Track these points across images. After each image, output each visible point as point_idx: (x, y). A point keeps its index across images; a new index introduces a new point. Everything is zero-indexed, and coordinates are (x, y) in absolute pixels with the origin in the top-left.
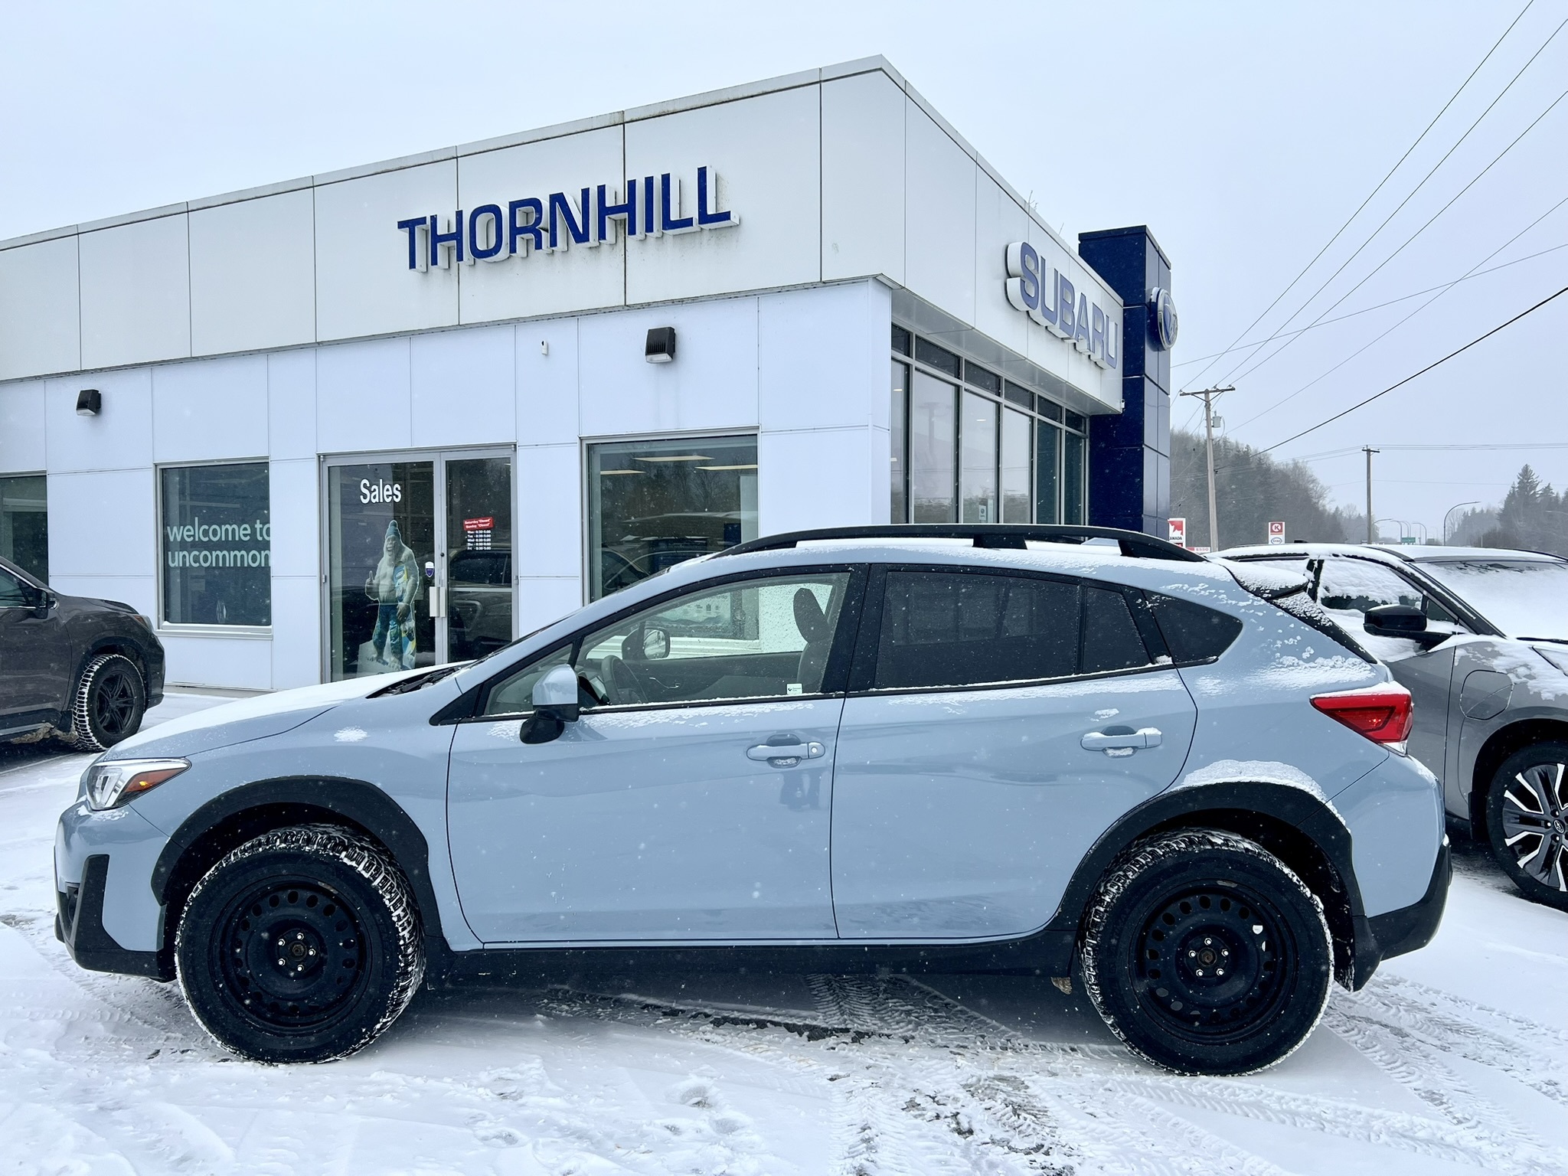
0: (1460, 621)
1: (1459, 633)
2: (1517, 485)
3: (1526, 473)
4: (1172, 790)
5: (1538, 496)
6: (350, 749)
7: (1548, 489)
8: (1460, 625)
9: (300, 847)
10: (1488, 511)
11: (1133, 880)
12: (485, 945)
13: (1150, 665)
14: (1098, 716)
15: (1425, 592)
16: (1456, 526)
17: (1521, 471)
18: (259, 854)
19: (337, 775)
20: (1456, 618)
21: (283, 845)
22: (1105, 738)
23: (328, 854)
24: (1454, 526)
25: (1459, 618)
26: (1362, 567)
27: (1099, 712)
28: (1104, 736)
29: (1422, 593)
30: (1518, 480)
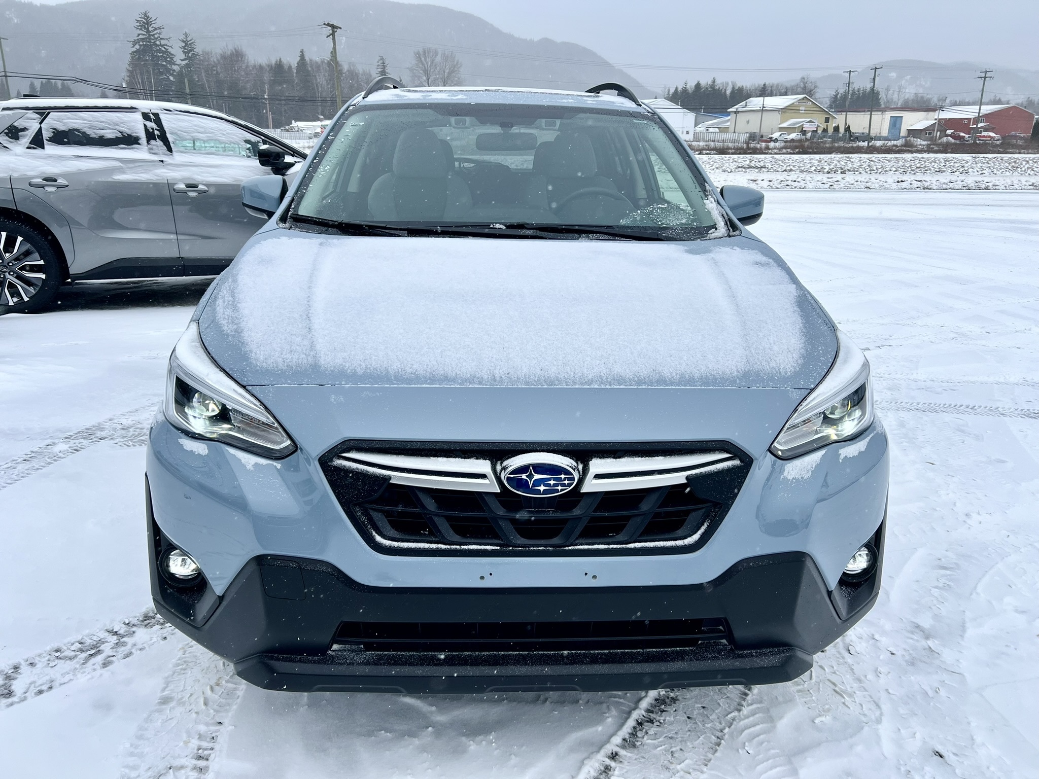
0: (295, 154)
1: (298, 162)
8: (296, 157)
15: (263, 138)
20: (292, 153)
25: (294, 152)
26: (199, 119)
29: (261, 138)
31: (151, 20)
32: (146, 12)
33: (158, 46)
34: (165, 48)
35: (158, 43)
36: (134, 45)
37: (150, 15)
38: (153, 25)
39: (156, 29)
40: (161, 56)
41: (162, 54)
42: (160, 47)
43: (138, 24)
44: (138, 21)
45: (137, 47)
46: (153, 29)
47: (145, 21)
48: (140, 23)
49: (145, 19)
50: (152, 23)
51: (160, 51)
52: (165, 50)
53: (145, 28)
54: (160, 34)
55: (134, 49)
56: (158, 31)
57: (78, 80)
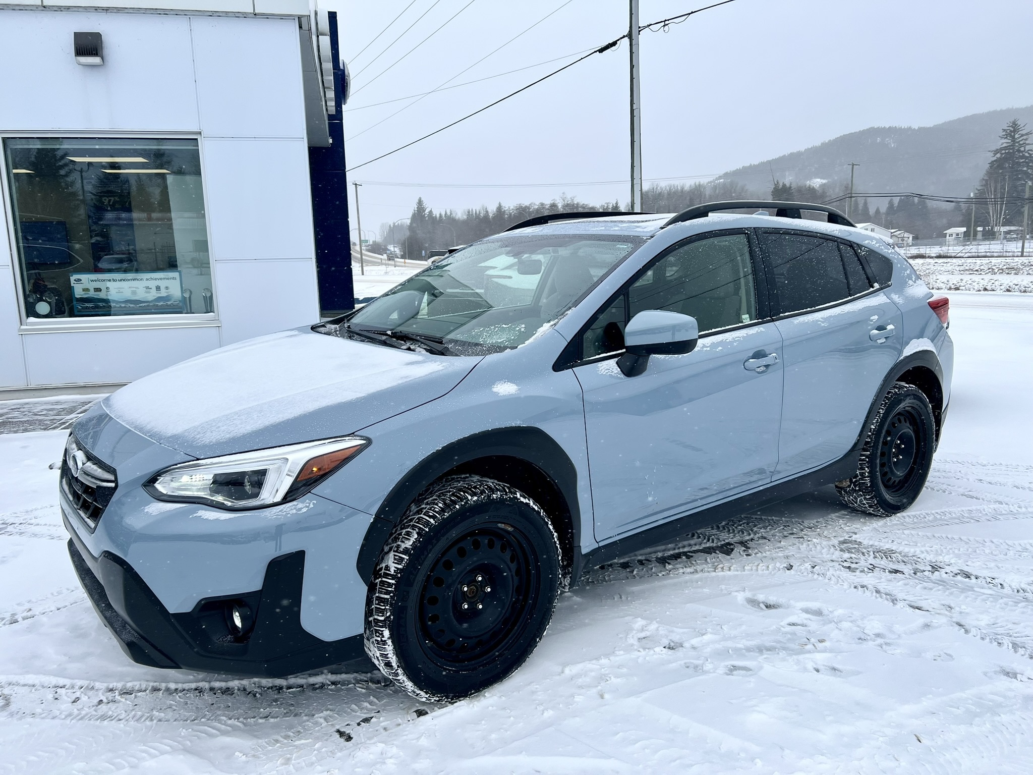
2: (416, 209)
3: (420, 202)
4: (900, 359)
5: (426, 216)
6: (509, 400)
7: (431, 212)
9: (489, 496)
10: (401, 224)
11: (883, 413)
12: (599, 543)
13: (872, 289)
14: (872, 321)
16: (385, 233)
17: (417, 201)
18: (458, 510)
19: (514, 425)
21: (475, 498)
22: (878, 333)
23: (510, 497)
24: (384, 233)
27: (872, 318)
28: (878, 332)
30: (417, 206)
31: (1019, 127)
32: (1015, 120)
33: (1022, 152)
34: (1029, 154)
35: (1022, 149)
36: (995, 154)
37: (1019, 123)
38: (1019, 133)
39: (1022, 135)
40: (1023, 162)
41: (1024, 160)
42: (1024, 153)
43: (1004, 133)
44: (1004, 130)
45: (998, 155)
46: (1019, 136)
47: (1012, 129)
48: (1007, 132)
49: (1013, 127)
50: (1020, 129)
51: (1023, 157)
52: (1028, 155)
53: (1011, 136)
54: (1026, 139)
55: (995, 158)
56: (1025, 137)
57: (915, 195)
